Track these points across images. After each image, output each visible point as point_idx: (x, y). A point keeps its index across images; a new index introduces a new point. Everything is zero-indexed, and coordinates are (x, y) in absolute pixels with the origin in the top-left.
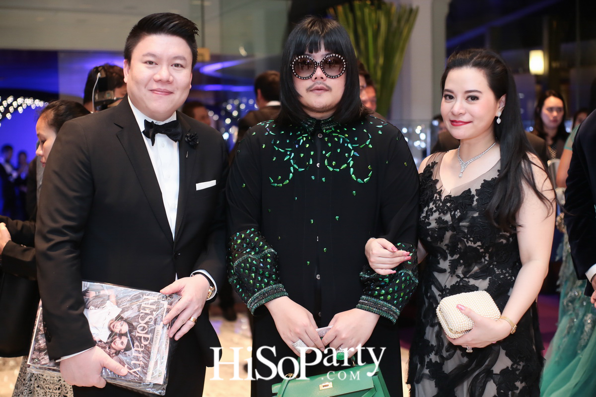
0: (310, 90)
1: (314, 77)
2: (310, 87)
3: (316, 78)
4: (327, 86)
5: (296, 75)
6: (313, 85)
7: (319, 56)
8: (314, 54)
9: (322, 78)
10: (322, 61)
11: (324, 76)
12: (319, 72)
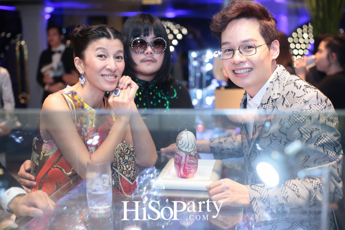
0: (143, 61)
1: (146, 52)
2: (143, 59)
3: (147, 53)
4: (154, 59)
5: (133, 51)
6: (145, 58)
7: (150, 39)
8: (146, 37)
9: (151, 53)
10: (151, 42)
11: (153, 52)
12: (149, 49)
